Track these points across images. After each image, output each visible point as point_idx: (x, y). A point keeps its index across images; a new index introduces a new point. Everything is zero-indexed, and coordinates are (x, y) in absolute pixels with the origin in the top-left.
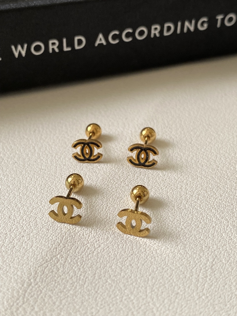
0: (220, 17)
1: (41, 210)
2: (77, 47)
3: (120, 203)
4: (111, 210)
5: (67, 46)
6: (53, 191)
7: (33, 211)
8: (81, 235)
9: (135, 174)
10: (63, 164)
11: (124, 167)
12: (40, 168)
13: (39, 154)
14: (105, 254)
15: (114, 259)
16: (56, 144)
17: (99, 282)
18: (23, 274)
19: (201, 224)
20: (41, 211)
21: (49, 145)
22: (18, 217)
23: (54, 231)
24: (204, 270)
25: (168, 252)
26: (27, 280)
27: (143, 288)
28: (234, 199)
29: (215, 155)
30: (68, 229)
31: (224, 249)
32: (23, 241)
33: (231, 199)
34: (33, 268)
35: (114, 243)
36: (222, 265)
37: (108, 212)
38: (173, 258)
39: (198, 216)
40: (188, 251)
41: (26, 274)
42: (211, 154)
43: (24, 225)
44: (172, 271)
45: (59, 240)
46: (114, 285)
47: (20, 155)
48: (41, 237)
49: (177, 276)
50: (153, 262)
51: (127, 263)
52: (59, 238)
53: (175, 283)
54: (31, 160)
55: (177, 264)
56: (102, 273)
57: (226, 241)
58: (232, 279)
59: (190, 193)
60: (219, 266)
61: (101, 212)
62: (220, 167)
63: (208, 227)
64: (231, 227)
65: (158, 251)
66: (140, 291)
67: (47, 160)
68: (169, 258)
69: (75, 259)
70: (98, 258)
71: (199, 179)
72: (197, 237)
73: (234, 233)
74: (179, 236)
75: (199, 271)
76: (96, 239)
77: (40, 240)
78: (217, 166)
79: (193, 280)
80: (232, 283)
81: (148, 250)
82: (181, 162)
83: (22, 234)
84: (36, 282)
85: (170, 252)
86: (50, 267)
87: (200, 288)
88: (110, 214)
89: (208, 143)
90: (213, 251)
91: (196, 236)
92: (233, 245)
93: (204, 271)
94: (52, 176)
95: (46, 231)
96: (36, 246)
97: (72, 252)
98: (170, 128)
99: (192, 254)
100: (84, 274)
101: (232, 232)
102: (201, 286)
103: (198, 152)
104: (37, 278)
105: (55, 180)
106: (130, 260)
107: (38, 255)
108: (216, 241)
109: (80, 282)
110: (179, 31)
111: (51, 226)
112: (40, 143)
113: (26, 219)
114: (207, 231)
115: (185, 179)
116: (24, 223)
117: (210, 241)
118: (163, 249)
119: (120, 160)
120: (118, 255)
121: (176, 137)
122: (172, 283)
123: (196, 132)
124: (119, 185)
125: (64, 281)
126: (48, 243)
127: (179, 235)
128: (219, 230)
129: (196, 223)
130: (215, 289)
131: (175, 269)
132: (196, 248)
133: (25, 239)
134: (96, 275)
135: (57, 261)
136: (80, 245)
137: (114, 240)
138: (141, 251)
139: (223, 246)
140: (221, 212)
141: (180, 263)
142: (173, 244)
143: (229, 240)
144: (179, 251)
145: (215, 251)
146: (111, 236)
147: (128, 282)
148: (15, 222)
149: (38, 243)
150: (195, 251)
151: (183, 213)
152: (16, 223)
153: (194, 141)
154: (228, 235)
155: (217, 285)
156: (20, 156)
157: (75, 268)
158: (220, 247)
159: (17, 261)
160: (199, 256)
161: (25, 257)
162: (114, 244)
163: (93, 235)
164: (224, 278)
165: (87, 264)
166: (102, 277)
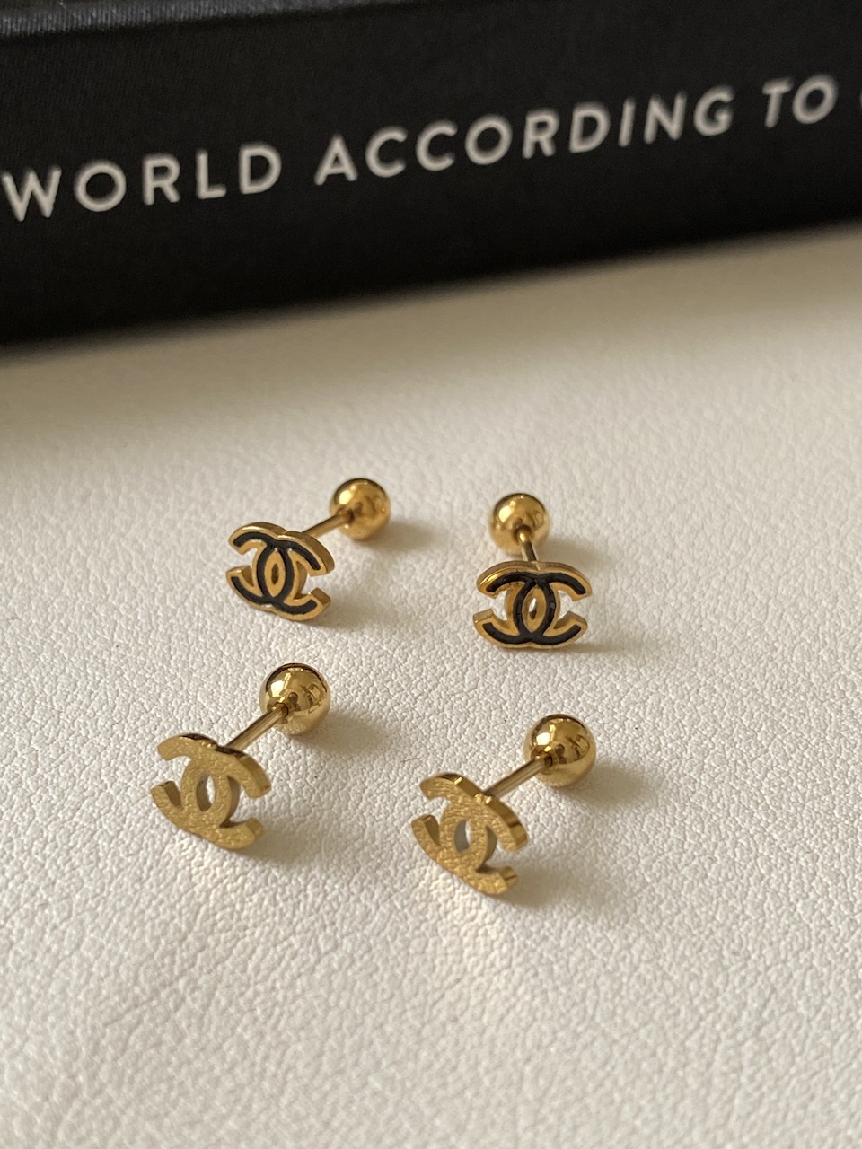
0: (776, 90)
1: (111, 804)
2: (247, 187)
3: (412, 780)
4: (377, 805)
5: (212, 182)
6: (157, 732)
7: (83, 806)
8: (266, 903)
9: (467, 670)
10: (194, 627)
11: (424, 641)
12: (106, 640)
13: (101, 588)
14: (357, 977)
15: (392, 996)
16: (167, 548)
17: (335, 1087)
18: (46, 1051)
19: (714, 866)
20: (113, 808)
21: (140, 551)
22: (25, 829)
23: (162, 886)
24: (730, 1042)
25: (594, 971)
26: (63, 1077)
27: (503, 1111)
28: (835, 773)
29: (761, 602)
30: (215, 880)
31: (801, 961)
32: (47, 923)
33: (825, 770)
34: (84, 1031)
35: (390, 932)
36: (795, 1025)
37: (365, 814)
38: (614, 997)
39: (703, 836)
40: (669, 969)
41: (59, 1053)
42: (744, 598)
43: (48, 861)
44: (611, 1046)
45: (181, 921)
46: (392, 1097)
47: (30, 589)
48: (114, 907)
49: (630, 1066)
50: (537, 1009)
51: (439, 1011)
52: (184, 911)
53: (621, 1090)
54: (74, 609)
55: (627, 1016)
56: (346, 1051)
57: (810, 930)
58: (833, 1079)
59: (669, 745)
60: (783, 1029)
61: (341, 812)
62: (779, 651)
63: (742, 877)
64: (825, 880)
65: (556, 967)
66: (493, 1123)
67: (132, 609)
68: (598, 993)
69: (242, 994)
70: (330, 992)
71: (705, 695)
72: (703, 917)
73: (836, 903)
74: (635, 911)
75: (712, 1045)
76: (322, 917)
77: (111, 920)
78: (767, 644)
79: (690, 1080)
80: (834, 1093)
81: (519, 965)
82: (636, 628)
83: (41, 897)
84: (96, 1084)
85: (603, 970)
86: (151, 1025)
87: (714, 1111)
88: (372, 824)
89: (732, 557)
90: (761, 969)
91: (698, 913)
92: (835, 946)
93: (731, 1047)
94: (155, 671)
95: (132, 886)
96: (94, 941)
97: (231, 968)
98: (591, 497)
99: (683, 977)
100: (278, 1055)
101: (830, 896)
102: (719, 1105)
103: (698, 591)
104: (99, 1067)
105: (163, 686)
106: (452, 999)
107: (102, 979)
108: (773, 932)
109: (266, 1085)
110: (625, 136)
111: (151, 868)
112: (106, 543)
113: (57, 838)
114: (737, 894)
115: (651, 694)
116: (48, 853)
117: (749, 929)
118: (573, 959)
119: (409, 613)
120: (406, 982)
121: (617, 532)
122: (611, 1092)
123: (691, 516)
124: (406, 711)
125: (201, 1081)
126: (143, 932)
127: (633, 905)
128: (782, 890)
129: (695, 862)
130: (771, 1116)
131: (622, 1036)
132: (699, 958)
133: (52, 918)
134: (325, 1059)
135: (175, 1001)
136: (262, 940)
137: (391, 921)
138: (492, 965)
139: (798, 953)
140: (788, 819)
141: (641, 1015)
142: (611, 940)
143: (822, 927)
144: (636, 968)
145: (768, 968)
146: (378, 907)
147: (444, 1085)
148: (12, 848)
149: (104, 933)
150: (693, 970)
151: (646, 822)
152: (17, 854)
153: (681, 547)
154: (814, 911)
155: (778, 1100)
156: (32, 592)
157: (245, 1029)
158: (786, 956)
159: (24, 1000)
160: (710, 990)
161: (54, 985)
162: (389, 938)
163: (310, 900)
164: (804, 1077)
165: (291, 1015)
166: (346, 1065)
